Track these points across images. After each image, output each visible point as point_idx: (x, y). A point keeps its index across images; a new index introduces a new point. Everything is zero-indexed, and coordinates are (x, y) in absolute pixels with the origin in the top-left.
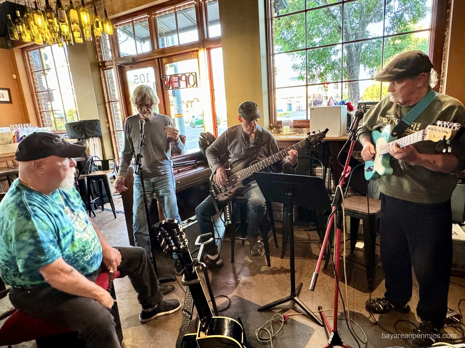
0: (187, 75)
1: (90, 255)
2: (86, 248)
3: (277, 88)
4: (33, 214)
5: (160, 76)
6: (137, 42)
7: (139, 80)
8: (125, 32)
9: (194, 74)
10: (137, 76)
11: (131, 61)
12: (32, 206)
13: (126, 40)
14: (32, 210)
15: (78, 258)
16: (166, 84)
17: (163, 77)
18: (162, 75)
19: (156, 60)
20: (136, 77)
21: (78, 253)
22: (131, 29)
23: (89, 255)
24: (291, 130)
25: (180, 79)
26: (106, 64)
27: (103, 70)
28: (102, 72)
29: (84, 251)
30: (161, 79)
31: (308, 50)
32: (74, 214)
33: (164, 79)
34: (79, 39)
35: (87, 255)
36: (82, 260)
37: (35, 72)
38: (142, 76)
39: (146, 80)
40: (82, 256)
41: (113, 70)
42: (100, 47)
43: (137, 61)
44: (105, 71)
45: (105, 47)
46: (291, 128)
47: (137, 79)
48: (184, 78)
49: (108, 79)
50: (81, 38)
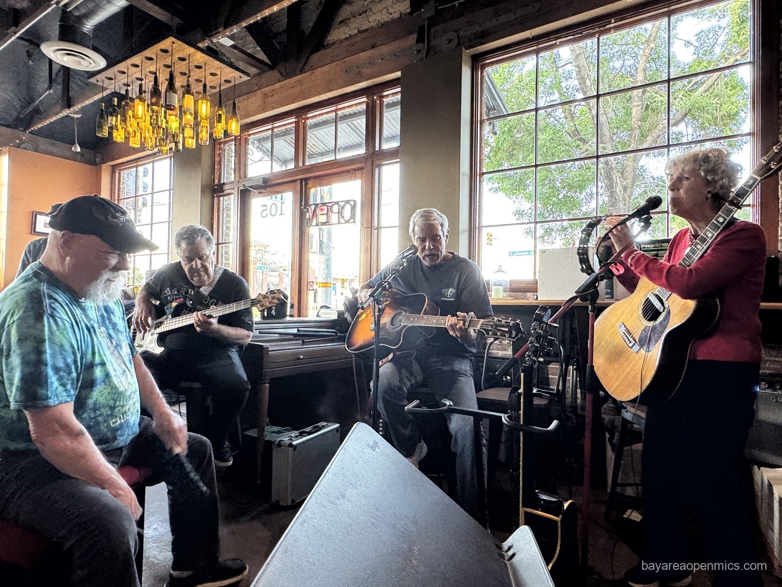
0: (342, 204)
1: (120, 418)
2: (118, 403)
3: (485, 227)
4: (49, 312)
5: (301, 205)
6: (274, 164)
7: (268, 212)
8: (261, 150)
9: (352, 203)
10: (266, 206)
11: (261, 183)
12: (53, 301)
13: (260, 160)
14: (50, 306)
15: (100, 419)
16: (308, 217)
17: (305, 208)
18: (303, 204)
19: (299, 181)
20: (265, 208)
21: (103, 410)
22: (268, 145)
23: (118, 419)
24: (505, 294)
25: (330, 210)
26: (226, 187)
27: (219, 197)
28: (216, 200)
29: (112, 408)
30: (301, 210)
31: (539, 168)
32: (112, 342)
33: (305, 210)
34: (190, 140)
35: (116, 417)
36: (106, 425)
37: (124, 199)
38: (274, 205)
39: (279, 212)
40: (108, 416)
41: (232, 196)
42: (220, 164)
43: (269, 184)
44: (221, 198)
45: (228, 165)
46: (505, 291)
47: (266, 210)
48: (336, 209)
49: (223, 210)
50: (193, 138)
